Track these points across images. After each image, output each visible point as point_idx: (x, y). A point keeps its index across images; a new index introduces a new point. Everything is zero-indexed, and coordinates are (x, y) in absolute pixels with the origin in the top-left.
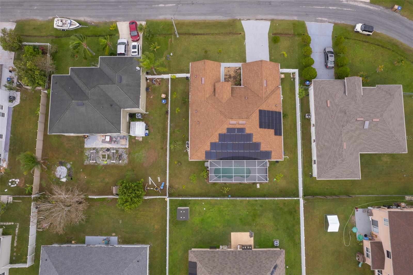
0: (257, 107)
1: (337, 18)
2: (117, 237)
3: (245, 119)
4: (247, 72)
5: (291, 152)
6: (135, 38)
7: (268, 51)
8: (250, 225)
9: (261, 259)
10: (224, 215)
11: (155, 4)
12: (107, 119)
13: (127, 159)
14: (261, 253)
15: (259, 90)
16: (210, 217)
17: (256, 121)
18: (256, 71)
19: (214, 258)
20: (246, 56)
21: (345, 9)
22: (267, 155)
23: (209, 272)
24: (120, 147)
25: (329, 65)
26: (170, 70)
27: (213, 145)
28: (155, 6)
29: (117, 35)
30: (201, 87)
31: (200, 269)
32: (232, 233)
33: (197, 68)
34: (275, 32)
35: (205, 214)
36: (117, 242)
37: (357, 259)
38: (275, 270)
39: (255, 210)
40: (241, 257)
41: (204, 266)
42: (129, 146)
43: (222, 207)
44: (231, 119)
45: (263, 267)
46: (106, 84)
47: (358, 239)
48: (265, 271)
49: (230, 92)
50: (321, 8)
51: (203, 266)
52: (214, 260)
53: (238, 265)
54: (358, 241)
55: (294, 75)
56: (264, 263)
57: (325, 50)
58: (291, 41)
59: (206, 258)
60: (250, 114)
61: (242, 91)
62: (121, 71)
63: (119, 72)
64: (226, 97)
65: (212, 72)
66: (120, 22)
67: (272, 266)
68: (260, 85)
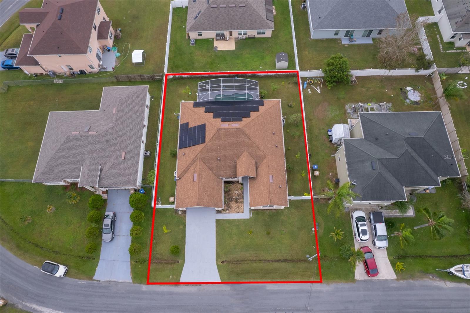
0: (208, 146)
2: (343, 43)
3: (222, 129)
5: (170, 119)
7: (186, 236)
8: (216, 56)
9: (209, 23)
10: (241, 63)
13: (347, 109)
14: (208, 29)
15: (204, 170)
16: (256, 61)
17: (209, 130)
19: (252, 24)
20: (216, 229)
23: (255, 12)
27: (256, 110)
29: (392, 258)
30: (272, 172)
32: (234, 49)
34: (175, 266)
36: (342, 39)
37: (121, 34)
38: (197, 16)
40: (226, 24)
41: (260, 16)
42: (348, 121)
44: (238, 128)
45: (208, 17)
47: (116, 48)
48: (205, 14)
49: (237, 166)
52: (251, 21)
53: (230, 18)
54: (117, 46)
56: (206, 20)
58: (155, 253)
59: (258, 23)
60: (216, 136)
61: (223, 171)
62: (374, 176)
63: (377, 174)
64: (242, 159)
65: (260, 192)
66: (393, 278)
67: (198, 18)
68: (201, 175)
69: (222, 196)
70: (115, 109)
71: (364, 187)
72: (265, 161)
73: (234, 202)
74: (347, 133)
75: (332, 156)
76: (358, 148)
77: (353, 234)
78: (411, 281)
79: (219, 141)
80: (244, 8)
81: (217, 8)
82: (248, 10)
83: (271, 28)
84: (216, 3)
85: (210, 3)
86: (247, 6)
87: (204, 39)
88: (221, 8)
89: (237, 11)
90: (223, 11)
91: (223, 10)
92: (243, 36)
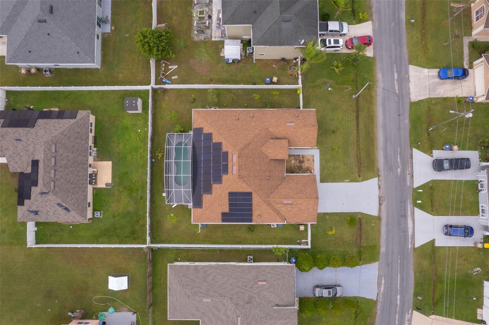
0: (256, 189)
1: (384, 304)
2: (110, 32)
3: (239, 173)
4: (304, 180)
5: (206, 237)
6: (349, 44)
7: (336, 212)
8: (119, 184)
9: (77, 193)
10: (132, 154)
11: (397, 67)
12: (237, 8)
13: (199, 39)
14: (85, 193)
15: (279, 194)
16: (130, 137)
17: (238, 188)
18: (304, 191)
19: (80, 138)
20: (329, 182)
21: (397, 317)
22: (198, 203)
23: (64, 132)
24: (213, 31)
25: (317, 290)
26: (309, 88)
27: (209, 136)
28: (395, 68)
29: (354, 22)
30: (282, 122)
31: (67, 122)
32: (111, 162)
33: (308, 117)
34: (363, 221)
35: (133, 131)
36: (104, 32)
37: (78, 311)
38: (64, 209)
39: (137, 190)
40: (80, 170)
41: (70, 127)
42: (215, 41)
43: (142, 151)
44: (239, 155)
45: (67, 194)
46: (280, 4)
47: (101, 314)
48: (63, 197)
49: (275, 158)
50: (398, 284)
51: (71, 125)
52: (77, 138)
53: (71, 165)
54: (98, 313)
55: (304, 243)
56: (72, 196)
57: (339, 286)
58: (351, 242)
59: (80, 129)
60: (246, 180)
61: (279, 173)
62: (297, 21)
63: (296, 18)
64: (269, 152)
65: (303, 136)
66: (372, 25)
67: (69, 206)
68: (285, 196)
69: (303, 175)
70: (205, 300)
71: (306, 33)
72: (271, 130)
73: (303, 165)
74: (235, 42)
75: (254, 62)
76: (265, 31)
77: (334, 53)
78: (373, 10)
79: (251, 177)
80: (57, 147)
81: (55, 181)
82: (61, 141)
83: (88, 114)
84: (47, 183)
85: (47, 191)
86: (54, 142)
87: (93, 200)
88: (56, 177)
89: (61, 155)
90: (61, 174)
91: (59, 174)
92: (93, 151)
